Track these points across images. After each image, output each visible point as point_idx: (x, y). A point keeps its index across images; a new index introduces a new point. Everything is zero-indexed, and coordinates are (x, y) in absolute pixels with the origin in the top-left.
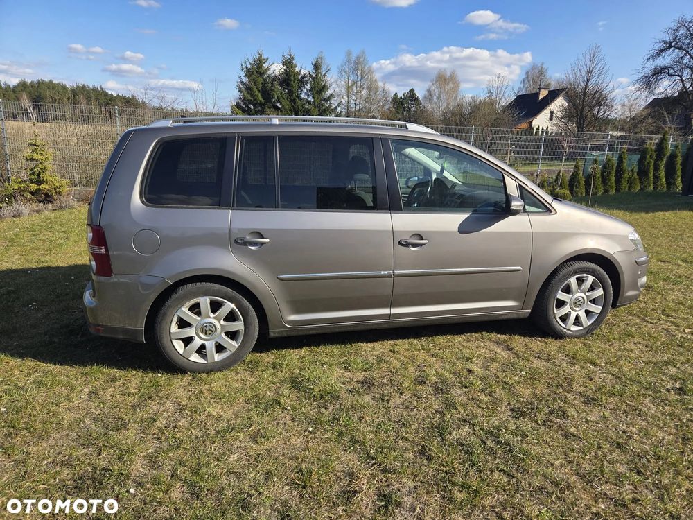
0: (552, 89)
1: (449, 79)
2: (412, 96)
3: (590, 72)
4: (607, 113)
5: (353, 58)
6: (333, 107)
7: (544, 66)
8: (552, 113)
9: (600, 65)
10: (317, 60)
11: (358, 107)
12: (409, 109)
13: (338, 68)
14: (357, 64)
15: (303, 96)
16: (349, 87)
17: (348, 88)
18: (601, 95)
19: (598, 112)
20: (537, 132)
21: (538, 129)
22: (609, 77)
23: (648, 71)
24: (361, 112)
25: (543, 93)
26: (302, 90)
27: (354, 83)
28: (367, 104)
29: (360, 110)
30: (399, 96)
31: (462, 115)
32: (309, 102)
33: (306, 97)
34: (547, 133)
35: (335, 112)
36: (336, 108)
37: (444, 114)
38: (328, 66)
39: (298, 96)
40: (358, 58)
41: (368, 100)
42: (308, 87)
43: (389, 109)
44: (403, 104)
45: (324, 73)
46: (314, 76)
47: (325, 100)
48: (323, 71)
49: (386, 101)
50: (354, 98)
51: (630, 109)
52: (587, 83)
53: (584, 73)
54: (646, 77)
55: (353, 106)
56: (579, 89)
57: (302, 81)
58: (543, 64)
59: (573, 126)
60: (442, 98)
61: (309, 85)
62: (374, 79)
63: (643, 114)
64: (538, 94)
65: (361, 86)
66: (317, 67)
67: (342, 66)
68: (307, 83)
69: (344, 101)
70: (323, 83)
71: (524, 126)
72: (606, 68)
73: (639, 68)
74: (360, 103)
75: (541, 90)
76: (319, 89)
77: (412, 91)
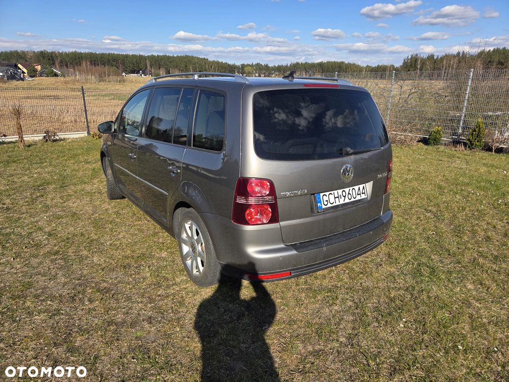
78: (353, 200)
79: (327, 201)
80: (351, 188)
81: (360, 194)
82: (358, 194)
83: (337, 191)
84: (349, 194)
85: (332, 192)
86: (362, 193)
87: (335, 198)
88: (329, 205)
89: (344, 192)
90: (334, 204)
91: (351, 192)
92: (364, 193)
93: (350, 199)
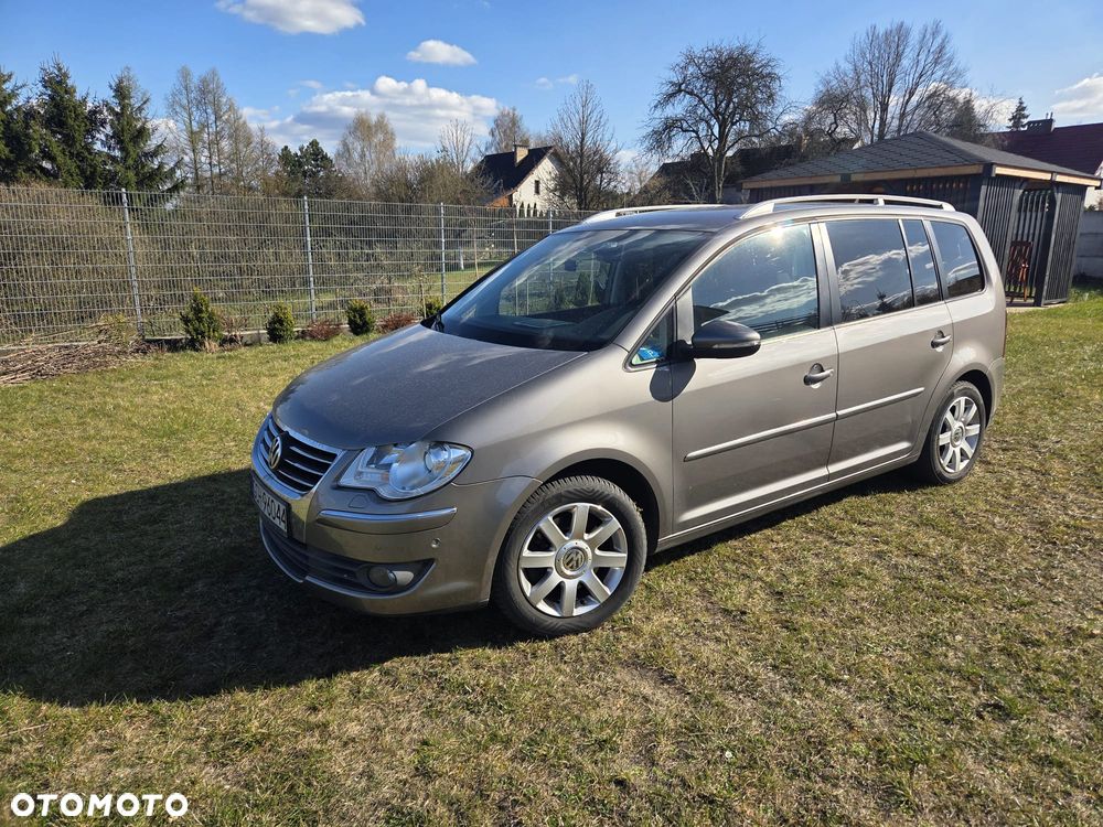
0: (532, 146)
1: (375, 126)
2: (315, 151)
3: (584, 122)
4: (613, 184)
5: (195, 81)
6: (166, 168)
7: (516, 113)
8: (537, 183)
9: (595, 114)
10: (121, 81)
11: (216, 170)
12: (314, 175)
13: (167, 99)
14: (204, 91)
15: (98, 146)
16: (192, 132)
17: (193, 137)
18: (601, 156)
19: (601, 181)
20: (521, 211)
21: (522, 206)
22: (611, 131)
23: (657, 124)
24: (224, 178)
25: (521, 154)
26: (93, 137)
27: (204, 126)
28: (234, 165)
29: (221, 175)
30: (293, 152)
31: (408, 186)
32: (114, 159)
33: (106, 150)
34: (535, 212)
35: (172, 178)
36: (172, 171)
37: (375, 183)
38: (144, 94)
39: (89, 150)
40: (204, 81)
41: (235, 156)
42: (108, 130)
43: (277, 173)
44: (301, 165)
45: (137, 105)
46: (118, 109)
47: (146, 155)
48: (135, 102)
49: (270, 161)
50: (206, 153)
51: (640, 178)
52: (583, 139)
53: (577, 125)
54: (655, 133)
55: (206, 167)
56: (572, 148)
57: (93, 121)
58: (514, 110)
59: (570, 201)
60: (368, 158)
61: (108, 127)
62: (241, 121)
63: (657, 184)
64: (513, 155)
65: (217, 133)
66: (121, 92)
67: (174, 95)
68: (103, 123)
69: (187, 159)
70: (139, 125)
71: (502, 202)
72: (604, 117)
73: (646, 119)
74: (219, 163)
75: (519, 149)
76: (130, 134)
77: (314, 144)
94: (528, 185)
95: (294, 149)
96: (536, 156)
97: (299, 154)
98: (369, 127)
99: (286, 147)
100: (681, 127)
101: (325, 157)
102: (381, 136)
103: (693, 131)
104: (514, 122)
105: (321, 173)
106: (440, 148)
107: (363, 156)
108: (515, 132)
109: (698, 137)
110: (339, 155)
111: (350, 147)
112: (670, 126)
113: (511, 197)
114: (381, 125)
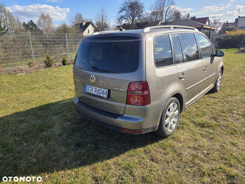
0: (86, 22)
2: (32, 23)
8: (88, 30)
9: (105, 14)
12: (32, 29)
14: (1, 8)
19: (106, 30)
21: (86, 36)
23: (119, 17)
25: (84, 24)
27: (2, 17)
44: (28, 26)
49: (20, 25)
52: (102, 20)
54: (119, 19)
58: (80, 13)
64: (82, 24)
75: (83, 22)
77: (31, 21)
78: (98, 94)
79: (88, 89)
80: (100, 89)
81: (103, 94)
82: (102, 93)
83: (93, 87)
84: (98, 91)
85: (91, 86)
86: (105, 94)
87: (91, 90)
88: (88, 91)
89: (96, 89)
90: (90, 92)
91: (99, 90)
92: (106, 95)
93: (97, 94)
94: (86, 31)
95: (26, 23)
96: (88, 24)
97: (28, 24)
98: (45, 17)
99: (24, 22)
100: (124, 18)
101: (34, 25)
102: (48, 19)
103: (127, 19)
104: (81, 16)
105: (34, 28)
106: (63, 22)
107: (44, 24)
108: (81, 18)
109: (128, 20)
110: (38, 24)
111: (41, 22)
112: (122, 17)
113: (83, 34)
114: (48, 16)
